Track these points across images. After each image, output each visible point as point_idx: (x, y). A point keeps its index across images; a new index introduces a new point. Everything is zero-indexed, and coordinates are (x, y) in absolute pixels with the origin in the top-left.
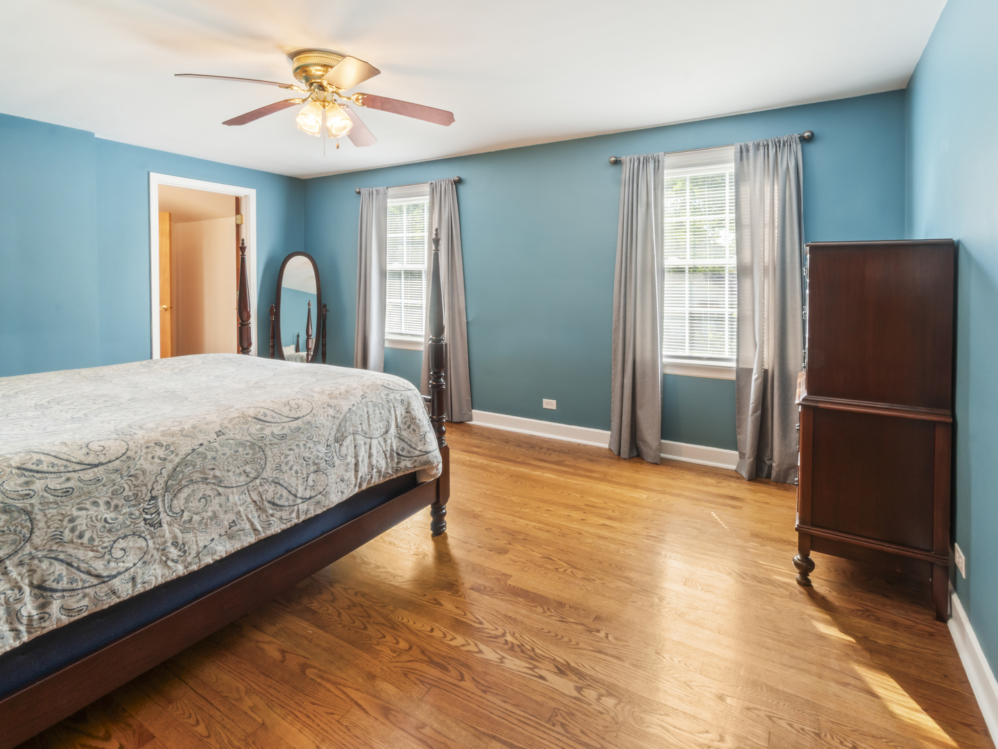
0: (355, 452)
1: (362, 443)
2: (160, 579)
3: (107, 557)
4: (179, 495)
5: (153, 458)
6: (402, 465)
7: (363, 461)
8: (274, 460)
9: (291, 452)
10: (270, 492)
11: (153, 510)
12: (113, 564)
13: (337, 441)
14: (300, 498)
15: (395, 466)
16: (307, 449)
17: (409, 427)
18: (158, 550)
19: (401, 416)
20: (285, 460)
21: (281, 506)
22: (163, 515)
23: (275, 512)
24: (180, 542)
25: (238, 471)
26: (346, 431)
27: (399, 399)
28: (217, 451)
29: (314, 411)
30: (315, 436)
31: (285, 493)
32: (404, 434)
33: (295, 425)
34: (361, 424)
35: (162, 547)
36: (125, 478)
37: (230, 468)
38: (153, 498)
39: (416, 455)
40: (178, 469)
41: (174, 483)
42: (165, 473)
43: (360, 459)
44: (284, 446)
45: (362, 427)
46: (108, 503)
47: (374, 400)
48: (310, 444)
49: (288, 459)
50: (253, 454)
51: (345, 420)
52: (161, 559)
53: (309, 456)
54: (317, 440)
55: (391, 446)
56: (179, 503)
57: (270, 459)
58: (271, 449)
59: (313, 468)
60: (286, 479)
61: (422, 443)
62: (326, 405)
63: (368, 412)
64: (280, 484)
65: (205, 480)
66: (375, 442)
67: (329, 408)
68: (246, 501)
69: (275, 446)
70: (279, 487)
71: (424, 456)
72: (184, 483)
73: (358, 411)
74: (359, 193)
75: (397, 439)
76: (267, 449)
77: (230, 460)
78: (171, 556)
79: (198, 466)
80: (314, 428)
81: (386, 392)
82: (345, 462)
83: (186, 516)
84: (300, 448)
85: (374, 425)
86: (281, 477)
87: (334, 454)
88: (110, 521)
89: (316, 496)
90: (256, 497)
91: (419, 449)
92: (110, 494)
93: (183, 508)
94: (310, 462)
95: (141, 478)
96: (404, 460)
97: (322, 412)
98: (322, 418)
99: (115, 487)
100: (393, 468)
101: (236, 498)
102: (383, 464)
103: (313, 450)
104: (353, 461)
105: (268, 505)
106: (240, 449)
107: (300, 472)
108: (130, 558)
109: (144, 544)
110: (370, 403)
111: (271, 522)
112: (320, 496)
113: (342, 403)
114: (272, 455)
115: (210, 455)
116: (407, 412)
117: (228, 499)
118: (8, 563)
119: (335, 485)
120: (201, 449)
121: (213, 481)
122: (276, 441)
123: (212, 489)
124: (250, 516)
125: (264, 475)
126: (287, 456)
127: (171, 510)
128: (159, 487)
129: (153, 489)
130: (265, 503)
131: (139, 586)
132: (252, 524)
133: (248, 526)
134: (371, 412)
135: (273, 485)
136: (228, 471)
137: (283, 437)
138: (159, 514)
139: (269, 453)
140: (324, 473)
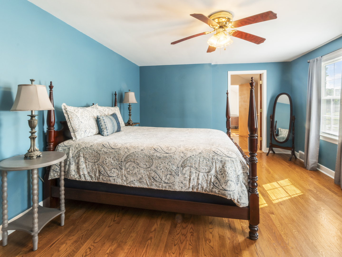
0: (190, 174)
1: (194, 172)
2: (120, 183)
3: (110, 171)
4: (127, 163)
5: (124, 151)
6: (214, 190)
7: (193, 179)
8: (155, 164)
9: (162, 164)
10: (153, 174)
11: (121, 165)
12: (111, 174)
13: (182, 166)
14: (163, 181)
15: (211, 189)
16: (168, 165)
17: (222, 174)
18: (121, 175)
19: (219, 167)
20: (159, 166)
21: (156, 180)
22: (123, 167)
23: (154, 181)
24: (126, 176)
25: (144, 163)
26: (186, 164)
27: (220, 159)
28: (139, 155)
29: (175, 153)
30: (172, 162)
31: (158, 177)
32: (219, 177)
33: (166, 155)
34: (195, 164)
35: (122, 175)
36: (117, 154)
37: (141, 161)
38: (122, 161)
39: (220, 188)
40: (128, 156)
41: (127, 159)
42: (125, 156)
43: (192, 178)
44: (159, 161)
45: (195, 166)
46: (113, 159)
47: (205, 156)
48: (170, 164)
49: (160, 166)
50: (149, 160)
51: (187, 159)
52: (121, 179)
53: (169, 168)
54: (173, 163)
55: (211, 179)
56: (127, 166)
57: (154, 163)
58: (155, 160)
59: (169, 173)
60: (159, 172)
61: (225, 184)
62: (181, 152)
63: (199, 160)
64: (156, 173)
65: (134, 162)
66: (201, 174)
67: (182, 153)
68: (145, 174)
69: (156, 160)
70: (156, 174)
71: (223, 191)
72: (129, 160)
73: (194, 158)
74: (309, 62)
75: (215, 177)
76: (154, 160)
77: (142, 159)
78: (124, 179)
79: (133, 157)
80: (172, 159)
81: (213, 155)
82: (184, 177)
83: (128, 170)
84: (165, 164)
85: (201, 166)
86: (157, 171)
87: (179, 171)
88: (112, 163)
89: (169, 183)
90: (148, 174)
91: (222, 186)
92: (113, 157)
93: (128, 167)
94: (169, 170)
95: (120, 155)
96: (215, 188)
97: (178, 154)
98: (177, 156)
99: (115, 155)
100: (209, 189)
101: (142, 171)
102: (205, 185)
103: (171, 166)
104: (188, 177)
105: (152, 178)
106: (145, 157)
107: (164, 172)
108: (115, 174)
109: (118, 172)
110: (202, 157)
111: (153, 184)
112: (171, 184)
113: (188, 153)
114: (155, 162)
115: (137, 155)
116: (223, 167)
117: (140, 170)
118: (96, 163)
119: (178, 183)
120: (135, 153)
121: (136, 163)
122: (157, 158)
123: (136, 165)
124: (146, 179)
125: (152, 168)
126: (160, 165)
127: (125, 167)
128: (123, 159)
129: (122, 159)
130: (151, 177)
131: (115, 182)
132: (146, 182)
133: (145, 182)
134: (201, 160)
135: (154, 172)
136: (141, 162)
137: (160, 158)
138: (122, 166)
139: (154, 161)
140: (173, 176)
